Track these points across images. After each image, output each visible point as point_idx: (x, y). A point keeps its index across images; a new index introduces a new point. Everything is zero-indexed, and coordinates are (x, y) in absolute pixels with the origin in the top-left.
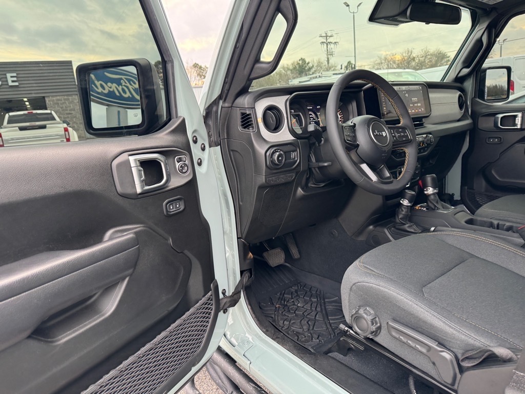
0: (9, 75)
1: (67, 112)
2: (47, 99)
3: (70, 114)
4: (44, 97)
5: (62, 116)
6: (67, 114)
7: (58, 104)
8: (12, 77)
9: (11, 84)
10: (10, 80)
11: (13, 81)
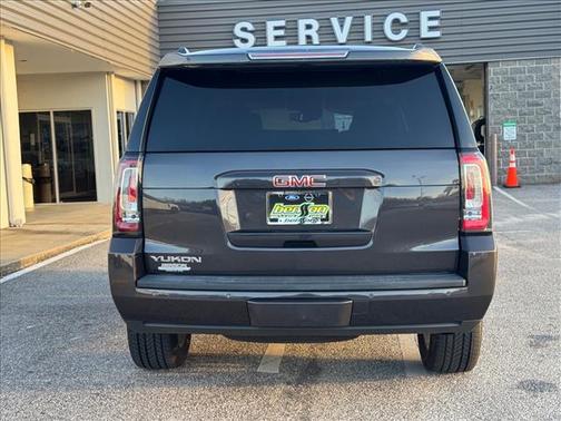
0: (424, 15)
1: (530, 100)
2: (491, 69)
3: (537, 105)
4: (486, 64)
5: (518, 110)
6: (529, 105)
7: (514, 80)
8: (431, 19)
9: (425, 33)
10: (425, 24)
11: (431, 28)
